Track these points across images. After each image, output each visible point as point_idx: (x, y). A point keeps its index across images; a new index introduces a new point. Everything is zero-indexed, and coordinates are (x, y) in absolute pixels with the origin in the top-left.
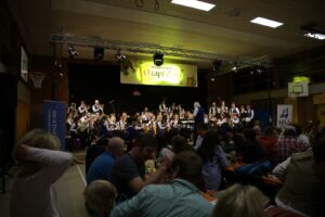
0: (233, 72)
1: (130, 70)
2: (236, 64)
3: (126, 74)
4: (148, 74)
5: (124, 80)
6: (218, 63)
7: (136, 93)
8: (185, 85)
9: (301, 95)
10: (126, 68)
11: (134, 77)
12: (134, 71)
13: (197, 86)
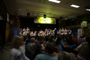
0: (66, 20)
1: (37, 19)
2: (66, 18)
3: (36, 20)
4: (42, 20)
5: (35, 22)
6: (61, 18)
7: (39, 26)
8: (52, 24)
9: (85, 26)
10: (36, 19)
12: (38, 20)
13: (55, 24)
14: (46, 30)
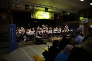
0: (67, 15)
1: (34, 14)
3: (33, 15)
5: (32, 17)
6: (64, 12)
7: (36, 21)
8: (50, 19)
11: (35, 16)
12: (35, 14)
13: (54, 19)
14: (43, 26)
